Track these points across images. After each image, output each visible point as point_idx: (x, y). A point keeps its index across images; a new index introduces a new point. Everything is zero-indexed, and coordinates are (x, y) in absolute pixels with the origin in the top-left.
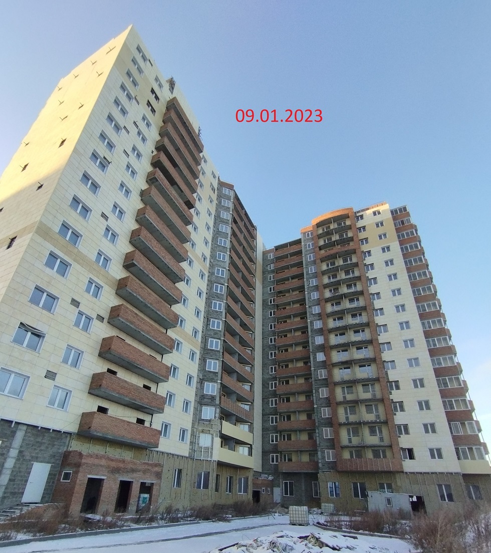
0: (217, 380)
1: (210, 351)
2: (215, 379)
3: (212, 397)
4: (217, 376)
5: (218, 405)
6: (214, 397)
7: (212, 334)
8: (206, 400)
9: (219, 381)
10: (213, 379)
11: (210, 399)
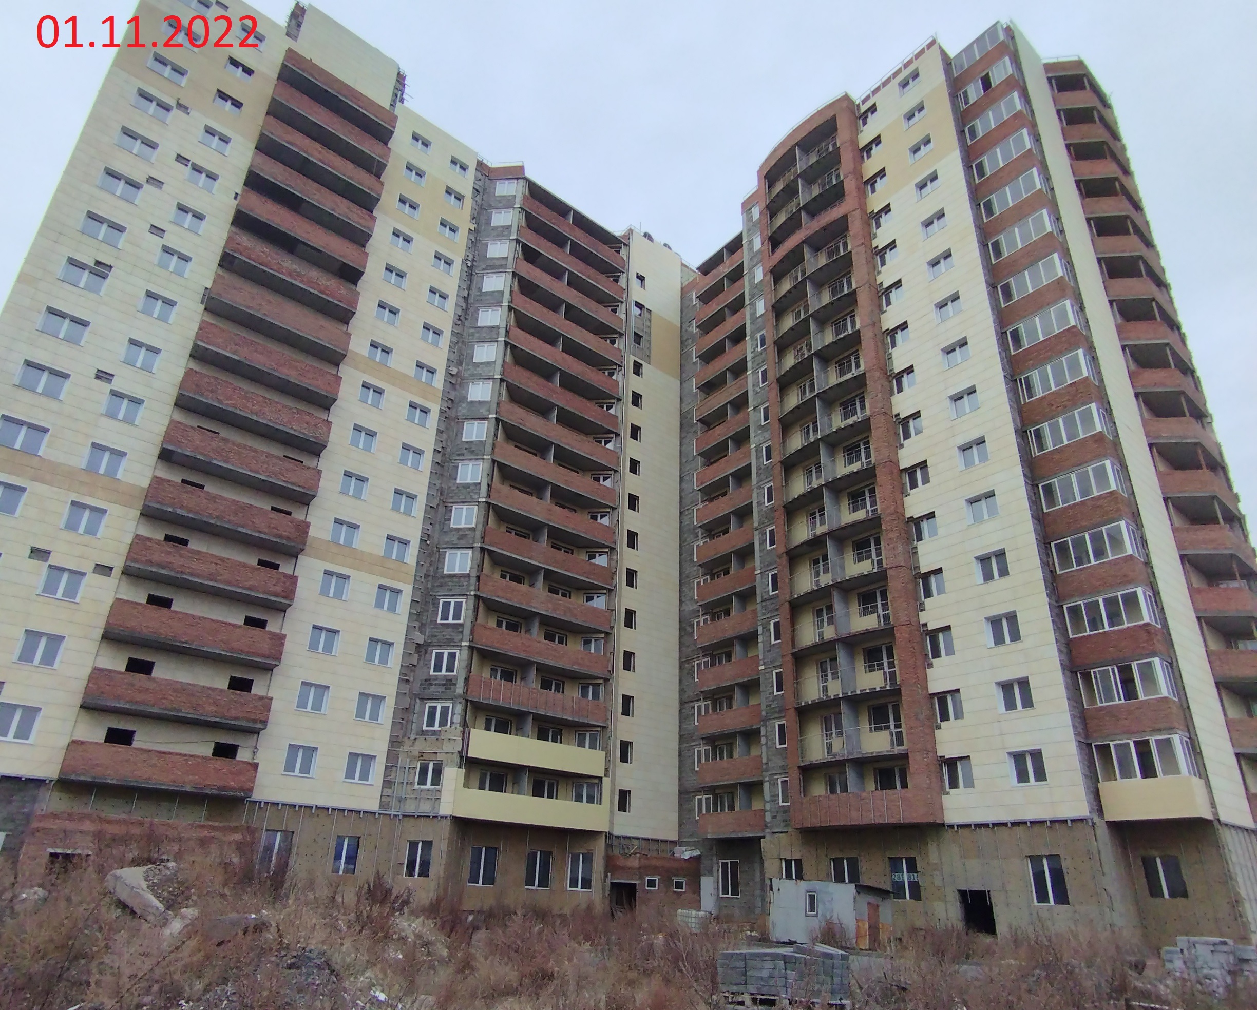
0: (461, 640)
1: (447, 580)
2: (457, 638)
3: (447, 680)
4: (462, 632)
5: (460, 696)
6: (451, 680)
7: (455, 539)
8: (433, 689)
9: (464, 644)
10: (452, 640)
11: (443, 685)
